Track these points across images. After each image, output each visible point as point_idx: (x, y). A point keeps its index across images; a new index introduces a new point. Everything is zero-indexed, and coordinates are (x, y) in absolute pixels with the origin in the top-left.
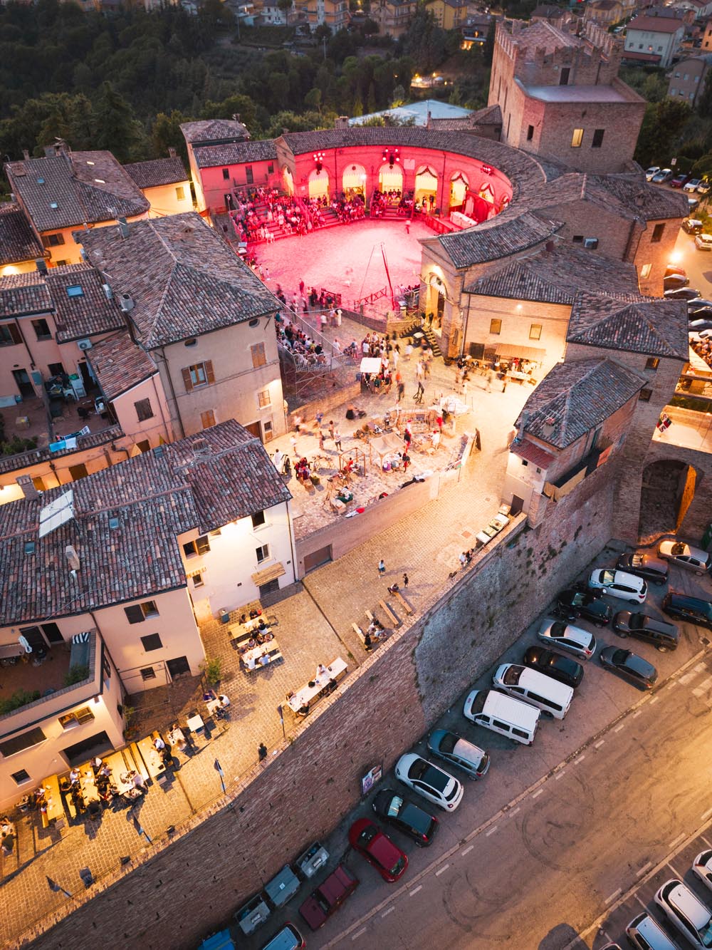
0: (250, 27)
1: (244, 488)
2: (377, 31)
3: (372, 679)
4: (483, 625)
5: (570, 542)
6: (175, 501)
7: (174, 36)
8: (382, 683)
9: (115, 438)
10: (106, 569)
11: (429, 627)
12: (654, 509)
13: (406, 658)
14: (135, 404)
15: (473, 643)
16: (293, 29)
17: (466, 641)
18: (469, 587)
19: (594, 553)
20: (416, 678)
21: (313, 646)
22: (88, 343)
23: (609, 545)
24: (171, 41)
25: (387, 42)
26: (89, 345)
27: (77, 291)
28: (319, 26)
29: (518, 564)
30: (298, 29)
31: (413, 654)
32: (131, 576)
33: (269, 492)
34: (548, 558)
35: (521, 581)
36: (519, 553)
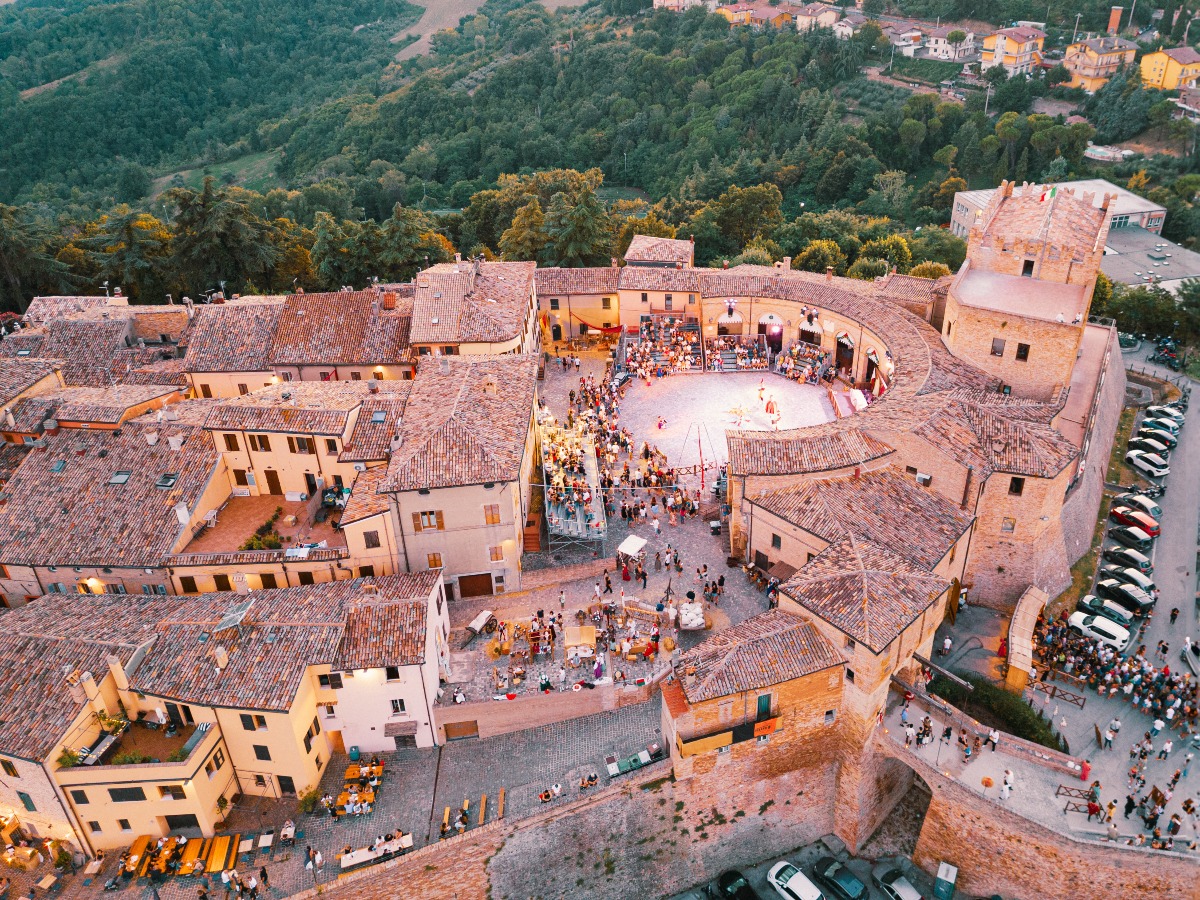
0: (908, 58)
1: (389, 641)
2: (1069, 79)
3: (428, 868)
4: (597, 866)
5: (752, 813)
6: (327, 632)
7: (812, 62)
8: (440, 878)
9: (340, 558)
10: (242, 675)
11: (514, 841)
12: (911, 817)
13: (476, 862)
14: (365, 534)
15: (580, 882)
16: (961, 66)
17: (570, 876)
18: (577, 817)
19: (798, 842)
20: (489, 890)
21: (405, 815)
22: (362, 466)
23: (824, 840)
24: (808, 67)
25: (1078, 95)
26: (363, 468)
27: (380, 417)
28: (993, 67)
29: (660, 813)
30: (966, 67)
31: (487, 861)
32: (255, 688)
33: (408, 652)
34: (711, 822)
35: (665, 836)
36: (662, 802)
